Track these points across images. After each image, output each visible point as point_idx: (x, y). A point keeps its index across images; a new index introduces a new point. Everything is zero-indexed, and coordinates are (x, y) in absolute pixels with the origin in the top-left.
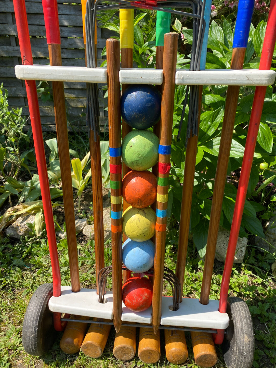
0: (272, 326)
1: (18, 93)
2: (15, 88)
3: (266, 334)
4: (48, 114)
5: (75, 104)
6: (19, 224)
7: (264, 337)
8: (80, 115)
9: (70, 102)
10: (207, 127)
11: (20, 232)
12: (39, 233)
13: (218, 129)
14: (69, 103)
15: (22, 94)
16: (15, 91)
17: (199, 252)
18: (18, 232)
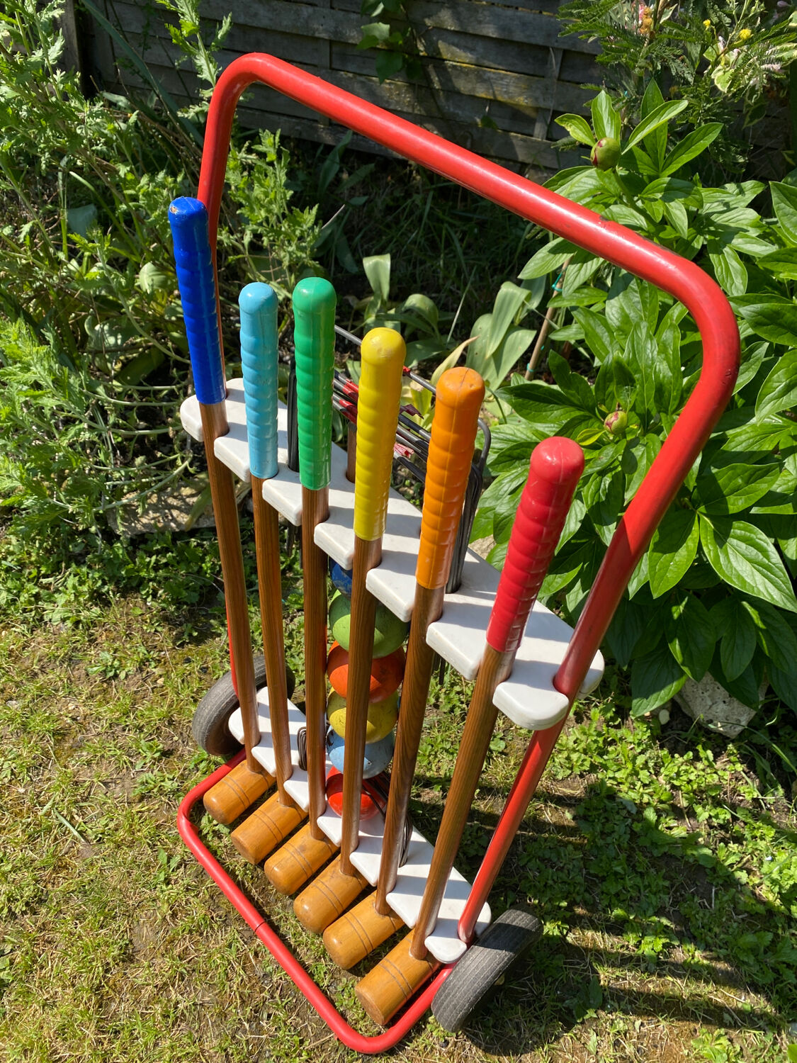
0: (725, 899)
1: (316, 26)
2: (310, 10)
3: (706, 907)
4: (387, 102)
5: (469, 86)
7: (698, 913)
8: (478, 120)
9: (457, 77)
10: (732, 485)
13: (750, 508)
14: (454, 79)
15: (326, 31)
16: (309, 17)
17: (635, 701)
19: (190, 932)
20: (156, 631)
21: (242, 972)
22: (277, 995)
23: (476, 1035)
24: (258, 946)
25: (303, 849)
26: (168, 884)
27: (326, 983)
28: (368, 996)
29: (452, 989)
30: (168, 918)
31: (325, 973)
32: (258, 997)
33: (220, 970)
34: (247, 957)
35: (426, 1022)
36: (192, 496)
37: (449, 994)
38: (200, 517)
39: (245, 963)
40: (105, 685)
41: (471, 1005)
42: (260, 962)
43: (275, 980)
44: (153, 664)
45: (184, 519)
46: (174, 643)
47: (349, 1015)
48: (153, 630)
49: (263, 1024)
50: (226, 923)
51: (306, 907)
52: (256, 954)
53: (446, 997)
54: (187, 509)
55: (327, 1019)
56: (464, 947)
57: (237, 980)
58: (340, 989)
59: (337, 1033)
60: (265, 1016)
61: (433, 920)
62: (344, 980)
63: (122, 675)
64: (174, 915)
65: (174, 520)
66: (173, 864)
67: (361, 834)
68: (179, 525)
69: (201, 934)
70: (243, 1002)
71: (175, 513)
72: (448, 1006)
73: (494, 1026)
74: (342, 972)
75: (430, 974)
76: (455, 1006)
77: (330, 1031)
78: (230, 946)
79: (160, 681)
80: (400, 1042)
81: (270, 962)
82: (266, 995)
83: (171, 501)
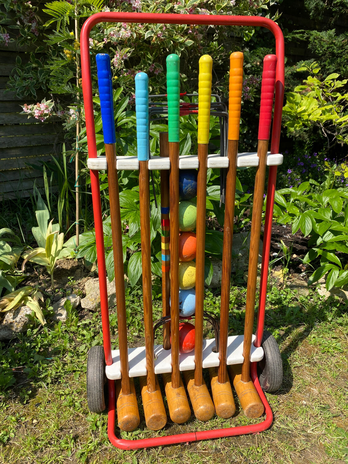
6: (12, 320)
11: (17, 329)
12: (44, 321)
18: (14, 330)
21: (209, 458)
22: (226, 449)
24: (201, 446)
25: (178, 394)
27: (234, 427)
40: (8, 446)
44: (23, 419)
52: (204, 449)
56: (262, 348)
58: (239, 423)
63: (12, 435)
74: (233, 419)
77: (254, 435)
79: (35, 421)
82: (225, 452)
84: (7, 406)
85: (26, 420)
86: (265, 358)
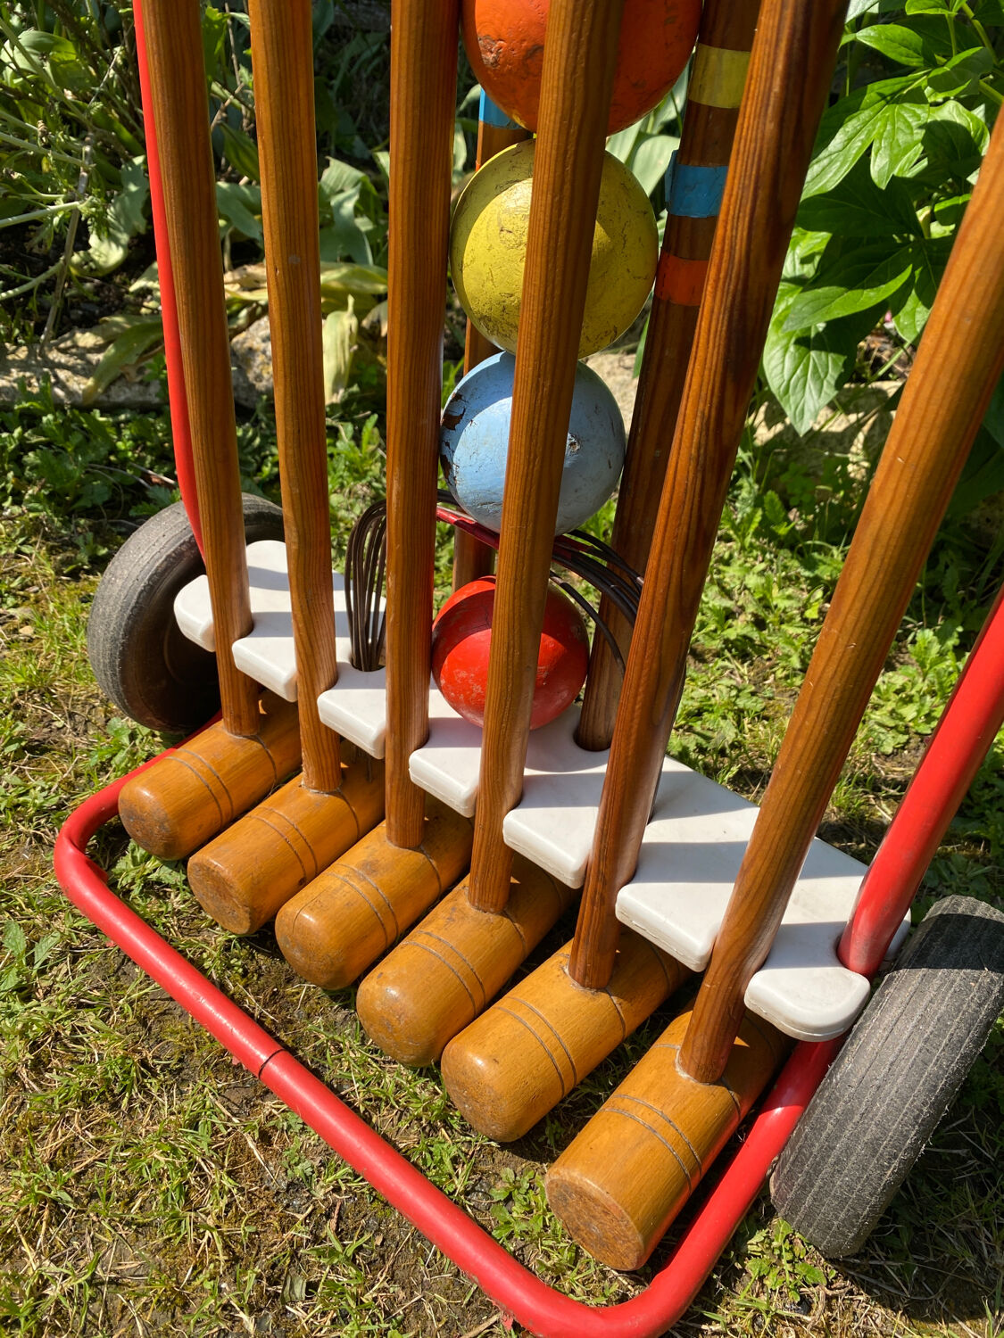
6: (257, 345)
11: (259, 377)
12: (335, 391)
18: (251, 376)
19: (84, 1099)
20: (19, 551)
21: (228, 1183)
22: (329, 1229)
23: (879, 1272)
24: (271, 1116)
25: (371, 867)
26: (26, 999)
27: (459, 1184)
28: (592, 1185)
29: (858, 1097)
30: (23, 1073)
31: (455, 1160)
32: (277, 1242)
33: (165, 1184)
34: (240, 1147)
35: (743, 1256)
36: (98, 349)
37: (849, 1113)
38: (112, 383)
39: (234, 1163)
41: (922, 1136)
42: (278, 1154)
43: (320, 1194)
44: (10, 601)
45: (80, 384)
46: (58, 572)
47: (534, 1258)
48: (12, 551)
49: (297, 1311)
50: (179, 1074)
51: (394, 992)
52: (265, 1138)
53: (840, 1125)
54: (87, 370)
55: (478, 1271)
56: (862, 984)
57: (214, 1205)
58: (499, 1193)
59: (512, 1306)
60: (300, 1289)
61: (767, 936)
62: (507, 1173)
64: (39, 1066)
65: (59, 383)
66: (41, 954)
67: (528, 772)
68: (70, 393)
69: (115, 1106)
70: (234, 1259)
71: (62, 374)
72: (848, 1151)
73: (914, 1249)
74: (499, 1156)
75: (735, 1123)
76: (873, 1147)
77: (488, 1309)
78: (194, 1124)
79: (27, 631)
80: (688, 1315)
81: (304, 1152)
82: (300, 1232)
83: (54, 356)
84: (26, 549)
85: (12, 611)
86: (835, 1043)
